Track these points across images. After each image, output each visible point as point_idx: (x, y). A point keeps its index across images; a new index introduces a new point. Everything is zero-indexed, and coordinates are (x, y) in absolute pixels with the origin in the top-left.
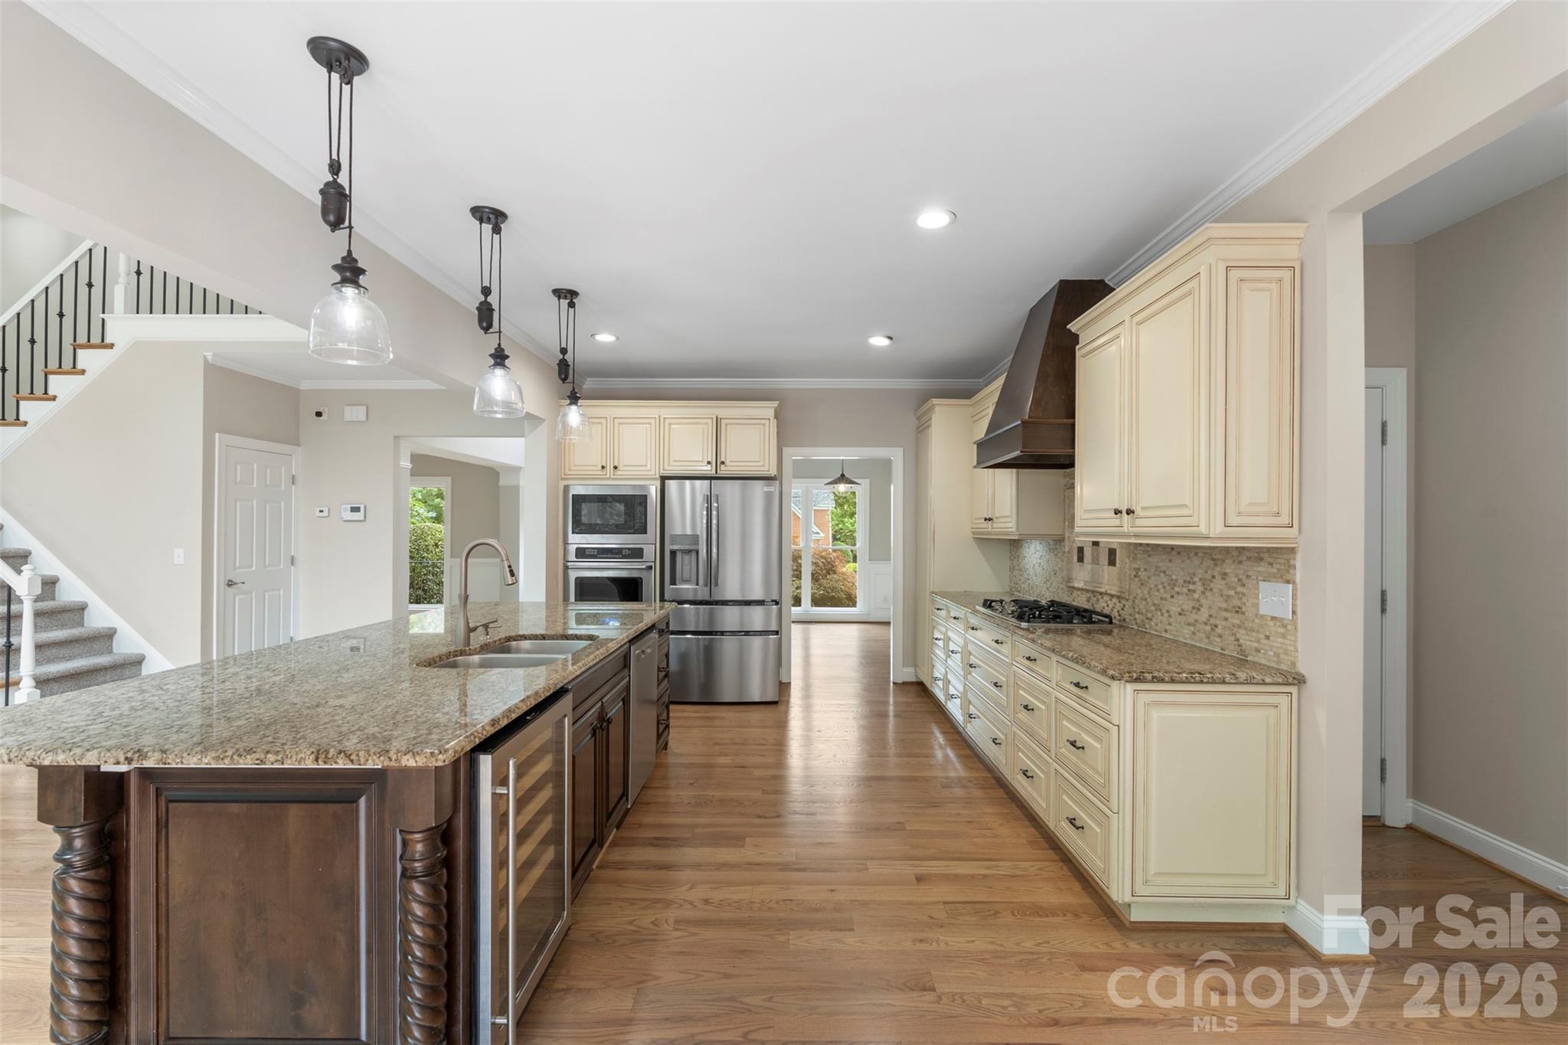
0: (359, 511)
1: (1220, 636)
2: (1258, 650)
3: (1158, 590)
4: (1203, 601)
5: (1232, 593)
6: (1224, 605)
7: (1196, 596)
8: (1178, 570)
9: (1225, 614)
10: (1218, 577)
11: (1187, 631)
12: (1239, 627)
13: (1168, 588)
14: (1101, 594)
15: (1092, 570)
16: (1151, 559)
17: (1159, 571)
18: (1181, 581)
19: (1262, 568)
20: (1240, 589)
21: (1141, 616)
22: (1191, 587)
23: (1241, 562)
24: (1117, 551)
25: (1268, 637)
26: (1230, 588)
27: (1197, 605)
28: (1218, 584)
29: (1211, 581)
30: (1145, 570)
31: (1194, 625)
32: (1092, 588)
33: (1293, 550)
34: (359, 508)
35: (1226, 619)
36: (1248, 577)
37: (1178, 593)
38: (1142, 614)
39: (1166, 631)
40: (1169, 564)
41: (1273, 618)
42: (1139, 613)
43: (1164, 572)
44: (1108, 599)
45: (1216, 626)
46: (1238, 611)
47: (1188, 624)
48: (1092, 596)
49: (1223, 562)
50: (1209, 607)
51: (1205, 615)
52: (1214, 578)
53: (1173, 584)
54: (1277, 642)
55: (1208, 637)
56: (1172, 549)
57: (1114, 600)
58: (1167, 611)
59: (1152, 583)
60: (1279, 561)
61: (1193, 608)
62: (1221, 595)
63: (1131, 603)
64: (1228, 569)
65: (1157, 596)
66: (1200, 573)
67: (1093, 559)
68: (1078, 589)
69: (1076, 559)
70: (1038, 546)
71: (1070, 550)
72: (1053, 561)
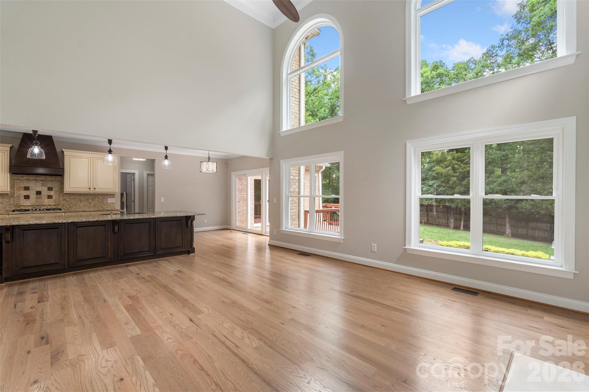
1: (98, 207)
2: (107, 207)
4: (92, 202)
5: (101, 200)
7: (90, 202)
8: (82, 198)
10: (97, 198)
11: (86, 208)
12: (103, 205)
13: (79, 201)
14: (42, 205)
15: (36, 201)
16: (71, 197)
17: (74, 199)
18: (84, 200)
19: (108, 196)
20: (103, 200)
22: (88, 200)
23: (103, 196)
24: (53, 196)
25: (109, 205)
26: (100, 200)
28: (96, 200)
30: (69, 199)
31: (89, 206)
33: (115, 194)
35: (99, 204)
36: (105, 198)
37: (83, 202)
38: (67, 207)
39: (78, 209)
40: (80, 197)
41: (110, 203)
42: (65, 207)
43: (78, 199)
44: (48, 206)
45: (96, 206)
46: (102, 203)
47: (87, 206)
48: (36, 206)
49: (98, 196)
50: (94, 203)
51: (93, 204)
52: (95, 198)
53: (81, 201)
54: (112, 206)
55: (93, 208)
56: (81, 195)
57: (52, 206)
58: (79, 205)
59: (72, 201)
60: (112, 195)
61: (89, 204)
62: (98, 201)
63: (61, 206)
64: (100, 197)
65: (74, 203)
66: (91, 198)
67: (37, 198)
68: (25, 206)
69: (23, 198)
71: (18, 196)
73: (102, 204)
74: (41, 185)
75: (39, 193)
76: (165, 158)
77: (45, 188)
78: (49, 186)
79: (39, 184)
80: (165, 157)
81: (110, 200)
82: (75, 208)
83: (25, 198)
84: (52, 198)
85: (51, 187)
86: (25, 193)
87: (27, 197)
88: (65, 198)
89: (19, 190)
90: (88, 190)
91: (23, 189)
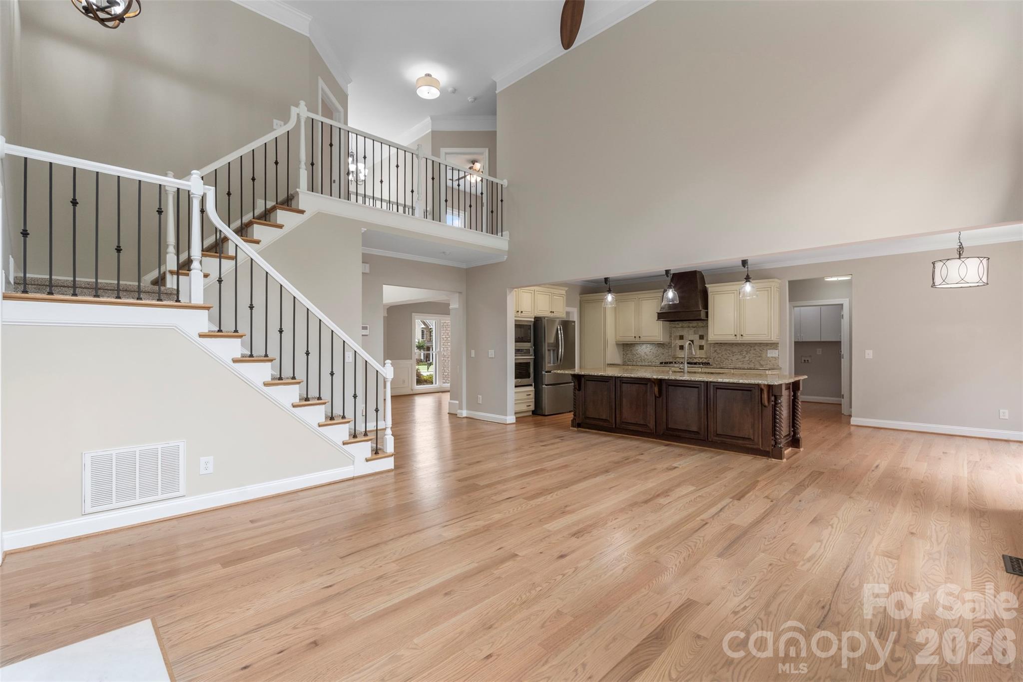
0: (367, 329)
1: (754, 363)
2: (767, 364)
4: (747, 356)
6: (755, 356)
7: (744, 355)
8: (735, 349)
9: (755, 358)
11: (740, 363)
13: (731, 354)
14: (695, 358)
15: (689, 352)
16: (723, 347)
17: (726, 350)
18: (736, 352)
19: (768, 347)
20: (760, 352)
22: (742, 353)
23: (761, 346)
24: (704, 346)
25: (770, 361)
26: (757, 352)
27: (744, 357)
28: (752, 351)
29: (749, 351)
30: (718, 349)
31: (743, 362)
32: (690, 357)
33: (778, 343)
34: (367, 327)
36: (763, 349)
37: (735, 355)
38: (718, 361)
39: (730, 364)
40: (732, 348)
41: (772, 357)
42: (716, 361)
43: (729, 350)
44: (700, 359)
45: (751, 361)
46: (760, 357)
47: (741, 362)
49: (754, 346)
50: (749, 357)
51: (747, 359)
52: (751, 350)
53: (733, 353)
54: (773, 362)
55: (749, 363)
57: (703, 359)
58: (731, 359)
59: (723, 353)
60: (774, 345)
61: (742, 357)
62: (754, 354)
63: (712, 359)
64: (756, 348)
65: (726, 356)
66: (745, 349)
67: (690, 349)
68: (681, 358)
69: (678, 349)
70: (648, 346)
71: (675, 346)
72: (661, 350)
73: (760, 359)
74: (693, 333)
75: (691, 342)
77: (697, 337)
78: (700, 334)
79: (692, 331)
81: (772, 353)
82: (726, 363)
83: (680, 349)
84: (703, 349)
85: (702, 334)
86: (680, 343)
87: (682, 347)
88: (715, 349)
89: (675, 339)
90: (734, 338)
91: (679, 338)
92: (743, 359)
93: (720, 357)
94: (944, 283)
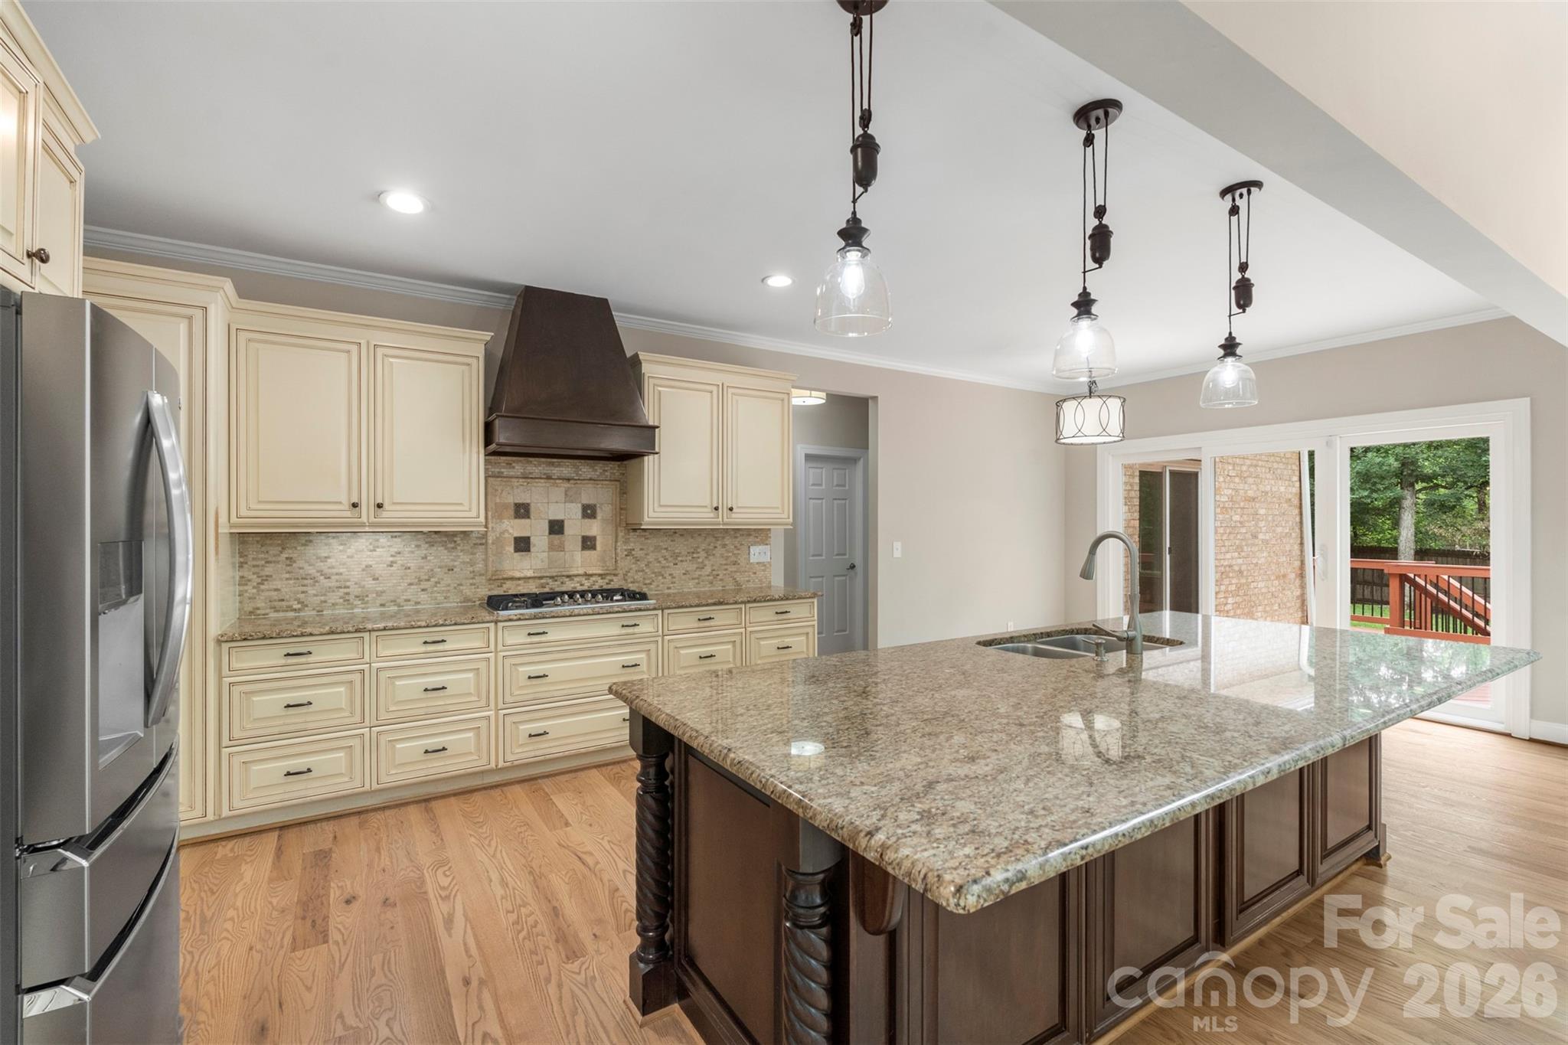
1: (721, 580)
2: (748, 581)
3: (660, 562)
4: (707, 562)
5: (730, 554)
6: (724, 562)
7: (700, 560)
8: (681, 546)
9: (726, 567)
10: (719, 547)
11: (691, 584)
12: (735, 572)
13: (670, 559)
14: (568, 576)
15: (549, 558)
16: (649, 541)
17: (658, 548)
18: (684, 553)
19: (751, 539)
20: (736, 552)
21: (637, 584)
22: (695, 555)
23: (736, 537)
24: (598, 538)
25: (755, 573)
26: (728, 552)
27: (701, 566)
28: (719, 551)
29: (713, 550)
30: (641, 549)
31: (698, 579)
32: (550, 574)
33: (769, 530)
35: (726, 570)
36: (741, 545)
37: (682, 561)
38: (638, 582)
39: (669, 588)
41: (758, 563)
43: (666, 549)
44: (583, 580)
45: (718, 575)
46: (735, 563)
47: (693, 579)
48: (550, 581)
49: (723, 538)
50: (712, 565)
51: (708, 570)
52: (716, 547)
53: (676, 556)
54: (760, 574)
55: (712, 583)
56: (675, 533)
57: (594, 579)
58: (670, 575)
59: (651, 558)
60: (758, 534)
61: (697, 568)
62: (722, 556)
63: (621, 576)
64: (727, 541)
65: (656, 567)
66: (703, 546)
67: (552, 548)
68: (519, 579)
69: (512, 549)
70: (383, 540)
71: (498, 541)
72: (439, 556)
73: (734, 568)
74: (562, 497)
75: (556, 528)
76: (1222, 352)
77: (576, 510)
78: (585, 502)
79: (558, 492)
80: (1220, 346)
81: (758, 553)
82: (658, 586)
83: (517, 550)
84: (593, 547)
85: (591, 502)
86: (517, 528)
87: (523, 545)
88: (631, 546)
89: (500, 517)
90: (712, 515)
91: (512, 512)
92: (698, 573)
93: (643, 571)
94: (1080, 434)
